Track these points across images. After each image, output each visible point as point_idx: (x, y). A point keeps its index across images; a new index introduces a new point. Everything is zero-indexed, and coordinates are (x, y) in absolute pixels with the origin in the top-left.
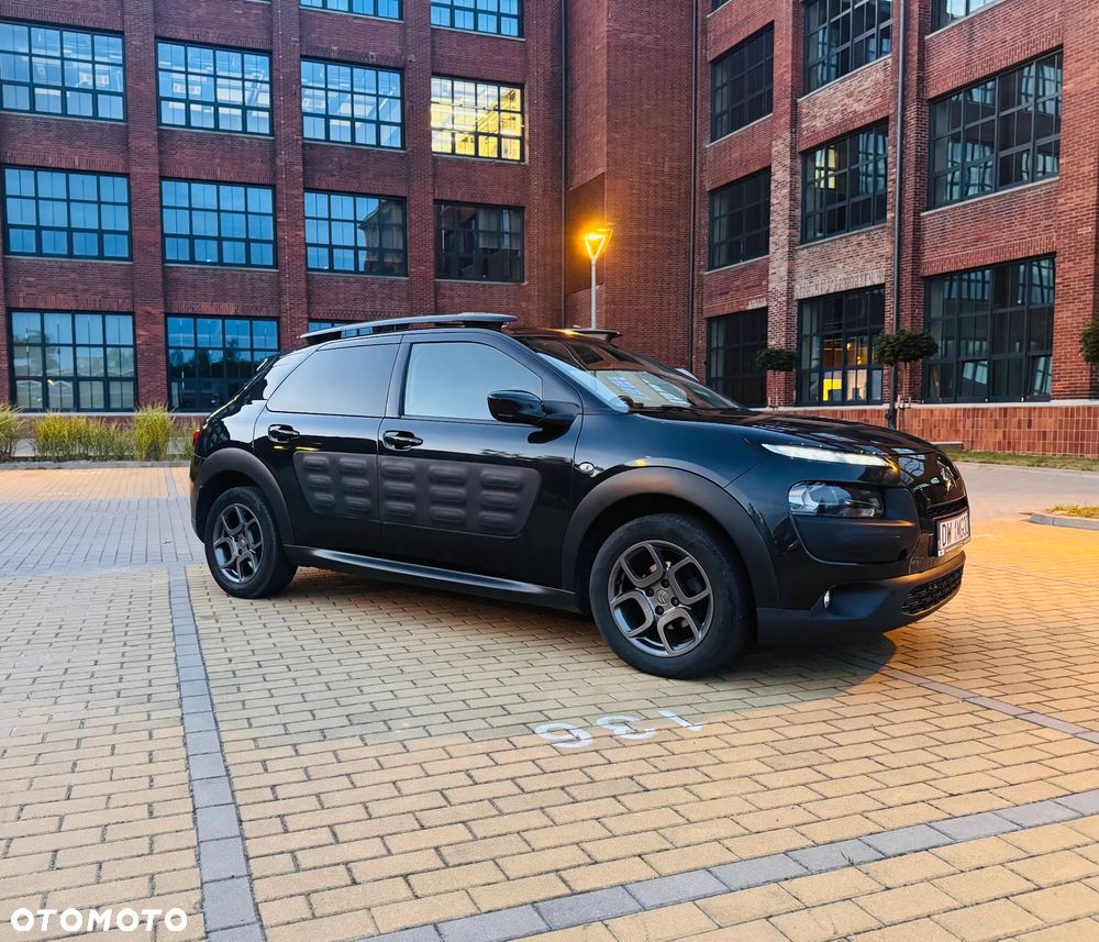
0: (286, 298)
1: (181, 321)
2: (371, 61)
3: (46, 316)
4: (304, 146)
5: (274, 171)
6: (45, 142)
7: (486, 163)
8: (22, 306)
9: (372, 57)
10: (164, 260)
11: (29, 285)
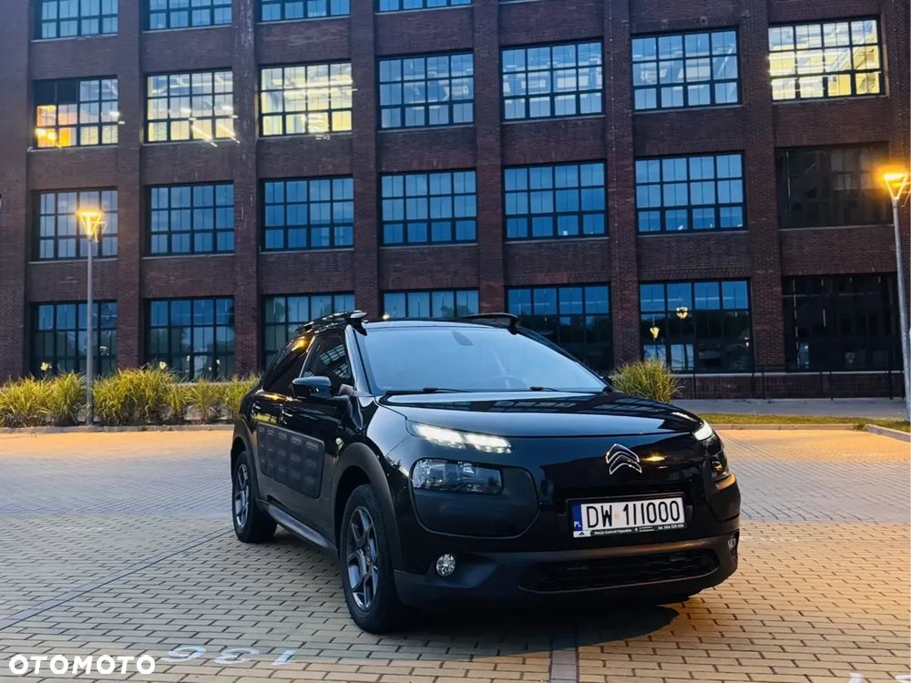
0: (616, 263)
1: (520, 292)
2: (702, 25)
3: (410, 295)
4: (634, 118)
5: (605, 145)
6: (412, 151)
7: (839, 102)
8: (391, 288)
9: (704, 21)
10: (505, 238)
11: (397, 270)
